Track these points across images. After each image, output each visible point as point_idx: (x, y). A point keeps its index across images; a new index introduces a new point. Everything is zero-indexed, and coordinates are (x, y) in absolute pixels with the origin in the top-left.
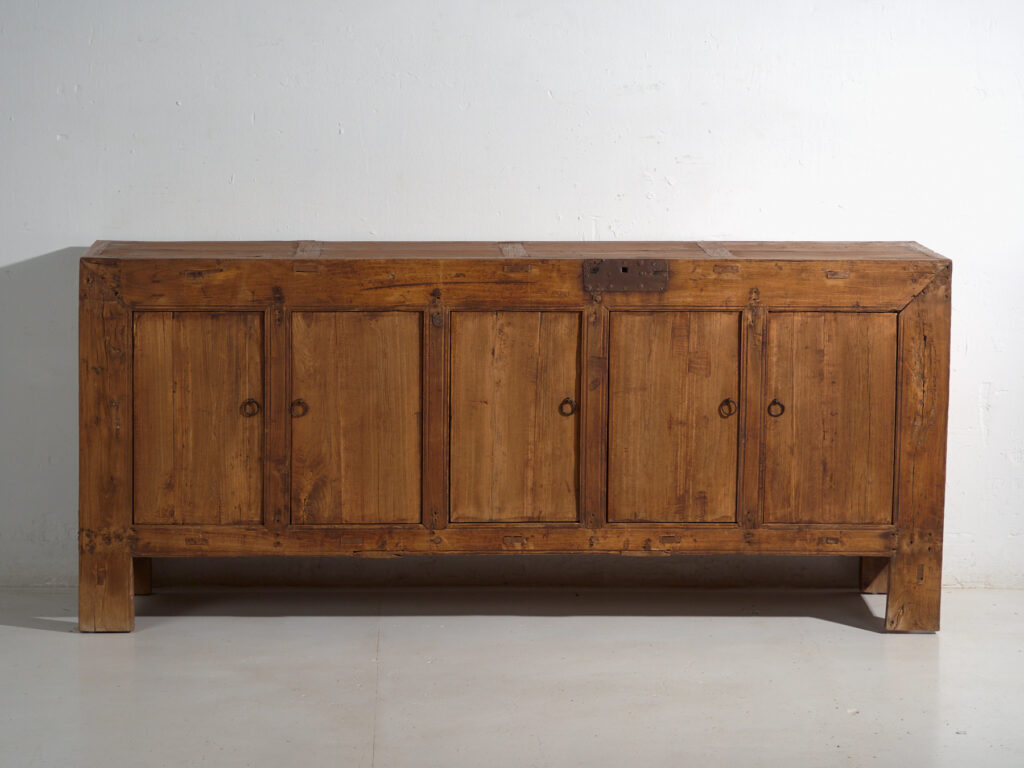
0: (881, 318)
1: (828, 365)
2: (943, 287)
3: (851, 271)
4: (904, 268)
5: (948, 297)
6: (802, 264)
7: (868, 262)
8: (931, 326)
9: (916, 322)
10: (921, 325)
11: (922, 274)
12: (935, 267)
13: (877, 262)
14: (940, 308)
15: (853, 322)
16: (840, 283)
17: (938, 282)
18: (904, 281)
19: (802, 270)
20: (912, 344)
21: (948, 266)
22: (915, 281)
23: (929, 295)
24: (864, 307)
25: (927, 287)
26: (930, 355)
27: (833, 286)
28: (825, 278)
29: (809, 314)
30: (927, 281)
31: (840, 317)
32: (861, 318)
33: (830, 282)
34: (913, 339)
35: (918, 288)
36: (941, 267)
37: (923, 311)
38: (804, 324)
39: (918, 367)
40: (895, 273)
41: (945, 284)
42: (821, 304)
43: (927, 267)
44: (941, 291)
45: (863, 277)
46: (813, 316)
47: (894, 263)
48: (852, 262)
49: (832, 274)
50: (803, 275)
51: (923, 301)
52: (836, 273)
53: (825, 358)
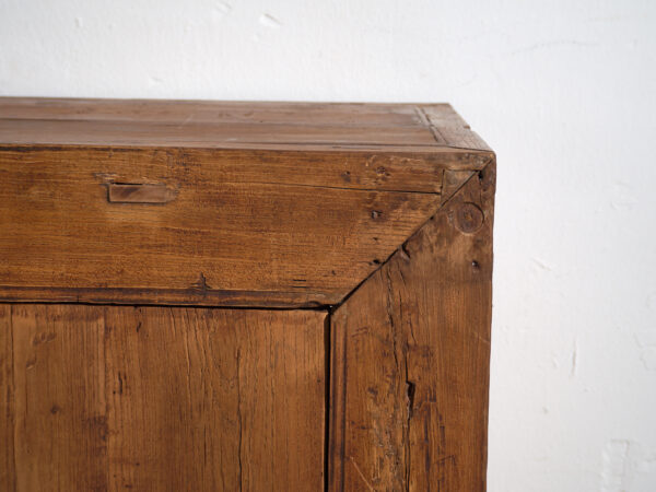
0: (278, 326)
1: (122, 461)
2: (467, 235)
3: (184, 181)
4: (346, 177)
5: (481, 267)
6: (30, 159)
7: (234, 154)
8: (428, 353)
9: (385, 341)
10: (399, 349)
11: (402, 195)
12: (440, 171)
13: (259, 156)
14: (456, 302)
15: (192, 336)
16: (149, 217)
17: (452, 221)
18: (344, 217)
19: (31, 179)
20: (371, 406)
21: (483, 171)
22: (378, 215)
23: (423, 260)
24: (222, 293)
25: (417, 235)
26: (425, 442)
27: (127, 228)
28: (101, 203)
29: (60, 309)
30: (418, 216)
31: (155, 320)
32: (214, 322)
33: (118, 216)
34: (373, 391)
35: (390, 238)
36: (461, 176)
37: (402, 308)
38: (45, 341)
39: (388, 473)
40: (320, 189)
41: (471, 226)
42: (93, 281)
43: (416, 174)
44: (460, 249)
45: (219, 201)
46: (71, 318)
47: (315, 158)
48: (184, 154)
49: (126, 191)
50: (35, 192)
51: (404, 279)
52: (134, 189)
53: (112, 440)
